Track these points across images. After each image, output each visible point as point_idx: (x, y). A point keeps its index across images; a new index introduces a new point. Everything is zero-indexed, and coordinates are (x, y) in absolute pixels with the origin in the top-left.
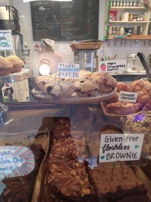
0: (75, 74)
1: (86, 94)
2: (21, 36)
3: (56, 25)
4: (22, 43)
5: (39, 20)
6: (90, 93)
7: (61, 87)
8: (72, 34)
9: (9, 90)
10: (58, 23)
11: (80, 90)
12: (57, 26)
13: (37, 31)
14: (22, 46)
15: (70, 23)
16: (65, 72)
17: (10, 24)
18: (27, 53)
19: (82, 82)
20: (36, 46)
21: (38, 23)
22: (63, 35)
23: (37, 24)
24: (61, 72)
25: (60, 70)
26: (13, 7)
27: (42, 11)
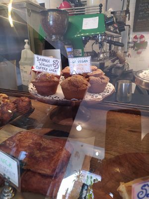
2: (129, 27)
5: (143, 8)
13: (138, 21)
20: (135, 37)
23: (141, 13)
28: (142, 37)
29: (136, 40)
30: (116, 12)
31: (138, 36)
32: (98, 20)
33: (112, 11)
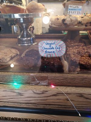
0: (78, 12)
1: (84, 25)
6: (87, 24)
7: (71, 19)
9: (32, 28)
11: (81, 22)
16: (73, 11)
19: (83, 17)
24: (70, 11)
25: (70, 10)
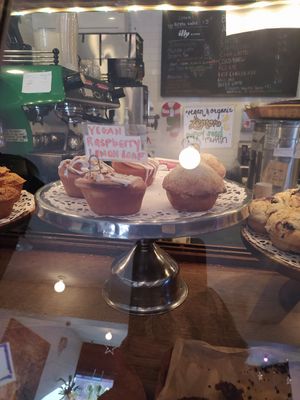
2: (145, 88)
3: (208, 65)
4: (145, 102)
5: (175, 56)
8: (241, 83)
10: (214, 61)
12: (210, 68)
13: (169, 77)
14: (145, 108)
15: (238, 60)
17: (127, 67)
18: (151, 121)
20: (166, 107)
21: (174, 62)
22: (220, 85)
23: (172, 64)
26: (137, 35)
27: (183, 37)
28: (177, 106)
29: (167, 112)
30: (119, 60)
31: (171, 105)
32: (51, 77)
33: (113, 57)
